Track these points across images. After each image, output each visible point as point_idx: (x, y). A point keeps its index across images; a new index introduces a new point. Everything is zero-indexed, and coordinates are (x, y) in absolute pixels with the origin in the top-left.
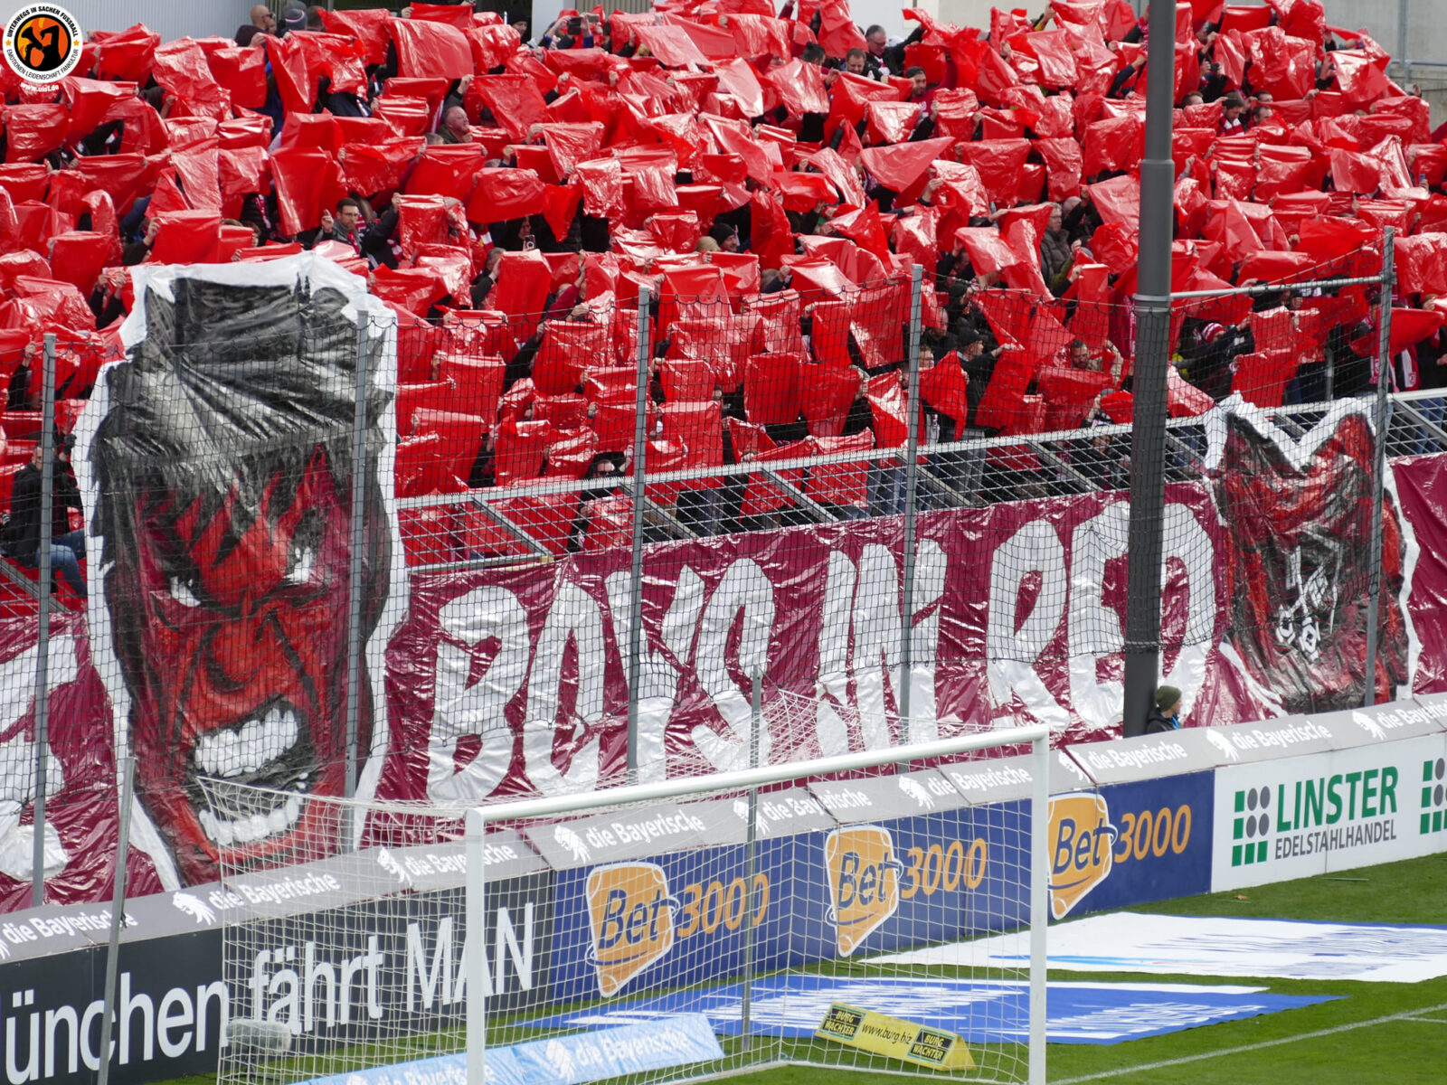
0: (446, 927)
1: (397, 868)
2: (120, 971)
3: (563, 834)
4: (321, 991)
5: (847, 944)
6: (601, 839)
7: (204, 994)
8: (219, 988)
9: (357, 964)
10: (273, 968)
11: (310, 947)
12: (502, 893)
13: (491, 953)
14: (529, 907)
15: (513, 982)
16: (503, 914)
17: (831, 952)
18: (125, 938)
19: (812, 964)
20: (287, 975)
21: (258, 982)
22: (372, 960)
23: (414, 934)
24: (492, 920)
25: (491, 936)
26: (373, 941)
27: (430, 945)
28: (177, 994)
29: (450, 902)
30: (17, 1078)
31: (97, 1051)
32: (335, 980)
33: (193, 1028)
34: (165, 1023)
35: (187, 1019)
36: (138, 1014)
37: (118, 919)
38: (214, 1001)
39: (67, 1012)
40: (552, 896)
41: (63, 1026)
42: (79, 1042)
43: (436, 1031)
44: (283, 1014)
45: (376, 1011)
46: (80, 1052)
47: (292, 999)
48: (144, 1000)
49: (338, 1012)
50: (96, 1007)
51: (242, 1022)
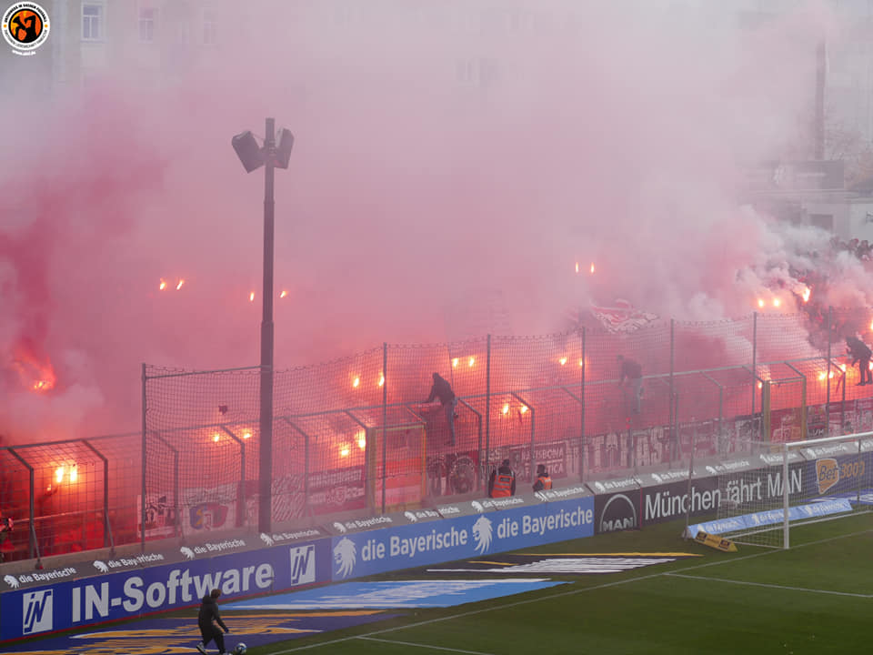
0: (778, 475)
1: (765, 460)
2: (692, 486)
3: (810, 451)
4: (745, 492)
6: (819, 452)
7: (714, 493)
8: (718, 491)
9: (755, 485)
10: (731, 486)
11: (742, 481)
12: (793, 466)
13: (790, 482)
14: (800, 471)
15: (796, 489)
16: (793, 472)
18: (692, 478)
20: (736, 488)
21: (728, 489)
22: (759, 484)
23: (770, 476)
24: (790, 473)
25: (790, 478)
26: (759, 479)
27: (774, 479)
28: (707, 493)
29: (779, 468)
30: (665, 515)
31: (686, 507)
32: (750, 490)
33: (711, 502)
34: (704, 500)
35: (710, 499)
36: (697, 498)
37: (691, 472)
38: (717, 495)
39: (678, 498)
40: (806, 467)
41: (677, 501)
42: (681, 505)
43: (775, 503)
44: (735, 498)
45: (759, 498)
46: (681, 508)
47: (737, 494)
48: (698, 494)
49: (750, 498)
50: (686, 496)
51: (724, 500)
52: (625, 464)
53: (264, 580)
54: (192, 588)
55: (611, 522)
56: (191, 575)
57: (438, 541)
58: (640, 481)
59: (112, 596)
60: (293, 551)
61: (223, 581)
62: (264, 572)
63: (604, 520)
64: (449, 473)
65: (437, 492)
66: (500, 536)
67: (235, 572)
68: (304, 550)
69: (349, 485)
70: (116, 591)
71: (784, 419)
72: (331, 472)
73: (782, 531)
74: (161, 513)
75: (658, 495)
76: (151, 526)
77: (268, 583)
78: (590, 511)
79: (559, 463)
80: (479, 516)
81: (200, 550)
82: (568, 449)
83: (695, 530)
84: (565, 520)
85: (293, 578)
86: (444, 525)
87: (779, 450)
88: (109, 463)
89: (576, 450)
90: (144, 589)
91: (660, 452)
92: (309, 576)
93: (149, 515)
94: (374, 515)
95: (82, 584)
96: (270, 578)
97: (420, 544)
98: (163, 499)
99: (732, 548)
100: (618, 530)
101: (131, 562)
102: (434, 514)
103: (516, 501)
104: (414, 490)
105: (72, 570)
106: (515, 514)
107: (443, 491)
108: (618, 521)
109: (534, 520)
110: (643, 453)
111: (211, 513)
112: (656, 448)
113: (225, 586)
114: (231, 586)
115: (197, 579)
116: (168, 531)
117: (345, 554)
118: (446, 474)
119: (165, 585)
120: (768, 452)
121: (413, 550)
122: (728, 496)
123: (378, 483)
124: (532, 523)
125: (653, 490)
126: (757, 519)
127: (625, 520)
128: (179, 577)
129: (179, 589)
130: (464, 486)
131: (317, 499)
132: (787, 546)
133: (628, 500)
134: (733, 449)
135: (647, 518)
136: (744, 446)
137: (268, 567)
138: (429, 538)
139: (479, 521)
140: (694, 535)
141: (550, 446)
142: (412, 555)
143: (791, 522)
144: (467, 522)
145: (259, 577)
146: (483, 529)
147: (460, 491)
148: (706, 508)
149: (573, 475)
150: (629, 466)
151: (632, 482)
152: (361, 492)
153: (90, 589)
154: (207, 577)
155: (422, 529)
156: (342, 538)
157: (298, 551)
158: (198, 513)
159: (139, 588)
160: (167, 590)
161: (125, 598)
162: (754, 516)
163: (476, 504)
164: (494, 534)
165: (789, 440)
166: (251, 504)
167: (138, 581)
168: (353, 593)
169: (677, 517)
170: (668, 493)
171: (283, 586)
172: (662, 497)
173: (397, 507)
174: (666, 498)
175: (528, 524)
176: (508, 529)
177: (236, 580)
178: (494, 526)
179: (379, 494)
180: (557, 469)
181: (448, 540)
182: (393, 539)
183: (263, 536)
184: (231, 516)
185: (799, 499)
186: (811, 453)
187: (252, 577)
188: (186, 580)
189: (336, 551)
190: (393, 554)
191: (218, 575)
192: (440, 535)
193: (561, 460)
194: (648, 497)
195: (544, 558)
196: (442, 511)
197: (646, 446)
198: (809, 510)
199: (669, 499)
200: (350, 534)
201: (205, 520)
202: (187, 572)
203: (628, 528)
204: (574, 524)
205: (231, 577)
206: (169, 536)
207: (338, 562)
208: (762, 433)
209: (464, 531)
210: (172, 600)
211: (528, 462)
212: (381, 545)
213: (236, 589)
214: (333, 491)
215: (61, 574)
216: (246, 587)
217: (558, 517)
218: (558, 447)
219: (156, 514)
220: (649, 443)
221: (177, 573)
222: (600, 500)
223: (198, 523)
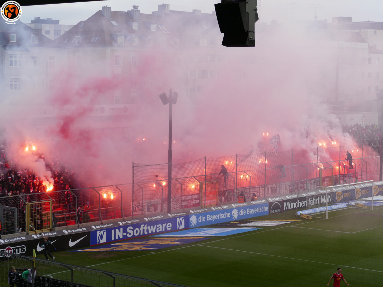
0: (324, 196)
1: (320, 192)
2: (298, 200)
3: (334, 189)
4: (314, 202)
5: (357, 198)
6: (337, 189)
7: (305, 202)
8: (306, 201)
9: (317, 199)
10: (310, 200)
11: (313, 198)
12: (329, 194)
13: (328, 198)
14: (331, 195)
15: (330, 201)
16: (329, 195)
17: (356, 198)
18: (298, 197)
19: (354, 200)
20: (312, 200)
21: (309, 201)
22: (319, 199)
24: (328, 196)
25: (328, 197)
26: (319, 198)
27: (323, 198)
28: (303, 202)
29: (325, 194)
30: (290, 208)
31: (296, 206)
32: (316, 201)
33: (304, 204)
34: (302, 204)
35: (303, 204)
36: (300, 203)
37: (298, 196)
38: (306, 202)
39: (294, 203)
40: (333, 194)
41: (294, 204)
42: (295, 205)
43: (324, 205)
44: (311, 203)
45: (319, 203)
46: (295, 206)
47: (312, 202)
48: (300, 202)
49: (316, 203)
50: (296, 203)
51: (308, 204)
52: (278, 193)
53: (169, 228)
54: (148, 230)
55: (274, 210)
56: (147, 226)
57: (221, 216)
58: (282, 198)
59: (123, 232)
60: (178, 219)
61: (157, 228)
62: (169, 225)
63: (271, 210)
64: (225, 195)
65: (221, 201)
66: (240, 215)
67: (160, 225)
68: (181, 219)
69: (195, 199)
70: (125, 231)
71: (326, 179)
72: (189, 195)
73: (326, 213)
74: (138, 207)
75: (288, 202)
76: (135, 211)
77: (170, 229)
78: (267, 207)
79: (258, 193)
80: (234, 208)
81: (150, 219)
82: (261, 189)
83: (299, 213)
84: (260, 210)
85: (178, 227)
86: (223, 211)
87: (324, 189)
88: (123, 192)
89: (263, 189)
90: (133, 230)
91: (289, 189)
92: (183, 226)
93: (135, 208)
94: (202, 208)
95: (115, 229)
96: (171, 227)
97: (216, 217)
98: (139, 203)
99: (311, 218)
100: (276, 213)
101: (129, 222)
102: (220, 208)
103: (245, 204)
104: (214, 201)
105: (112, 224)
106: (245, 208)
107: (223, 201)
108: (276, 210)
109: (250, 210)
110: (283, 190)
111: (153, 207)
112: (287, 188)
113: (158, 229)
114: (159, 229)
115: (149, 227)
116: (141, 213)
117: (193, 220)
118: (224, 196)
119: (139, 229)
120: (321, 189)
121: (214, 218)
122: (309, 202)
123: (203, 199)
124: (250, 211)
125: (286, 201)
126: (318, 210)
127: (278, 210)
128: (144, 227)
129: (144, 230)
130: (229, 200)
131: (185, 203)
132: (327, 218)
133: (279, 204)
134: (311, 189)
135: (285, 209)
136: (314, 187)
137: (170, 224)
138: (219, 215)
139: (234, 210)
140: (299, 215)
141: (256, 187)
142: (213, 220)
143: (328, 211)
144: (230, 210)
145: (168, 227)
146: (235, 213)
147: (228, 201)
148: (302, 206)
149: (262, 196)
150: (279, 193)
151: (280, 198)
152: (198, 201)
153: (117, 230)
154: (152, 227)
155: (217, 212)
156: (192, 215)
157: (179, 219)
158: (149, 208)
159: (132, 230)
160: (140, 231)
161: (127, 233)
162: (317, 209)
163: (233, 205)
164: (238, 214)
165: (328, 186)
166: (165, 205)
167: (131, 228)
168: (196, 232)
169: (294, 209)
170: (291, 202)
171: (175, 229)
172: (289, 203)
173: (209, 206)
174: (290, 203)
175: (249, 211)
176: (243, 213)
177: (161, 228)
178: (238, 212)
179: (204, 202)
180: (257, 194)
181: (225, 216)
182: (208, 215)
183: (169, 215)
184: (159, 208)
185: (330, 204)
186: (334, 190)
187: (166, 227)
188: (146, 228)
189: (191, 219)
190: (208, 220)
191: (155, 226)
192: (222, 214)
193: (259, 192)
194: (285, 203)
195: (253, 221)
196: (223, 207)
197: (284, 188)
198: (334, 207)
199: (291, 204)
200: (195, 214)
201: (151, 210)
202: (146, 225)
203: (279, 212)
204: (263, 211)
205: (159, 227)
206: (141, 214)
207: (191, 222)
208: (319, 183)
209: (229, 213)
210: (142, 234)
211: (249, 192)
212: (204, 217)
213: (161, 230)
214: (190, 201)
215: (108, 226)
216: (164, 230)
217: (258, 209)
218: (257, 188)
219: (137, 208)
220: (285, 187)
221: (143, 225)
222: (271, 204)
223: (149, 210)
